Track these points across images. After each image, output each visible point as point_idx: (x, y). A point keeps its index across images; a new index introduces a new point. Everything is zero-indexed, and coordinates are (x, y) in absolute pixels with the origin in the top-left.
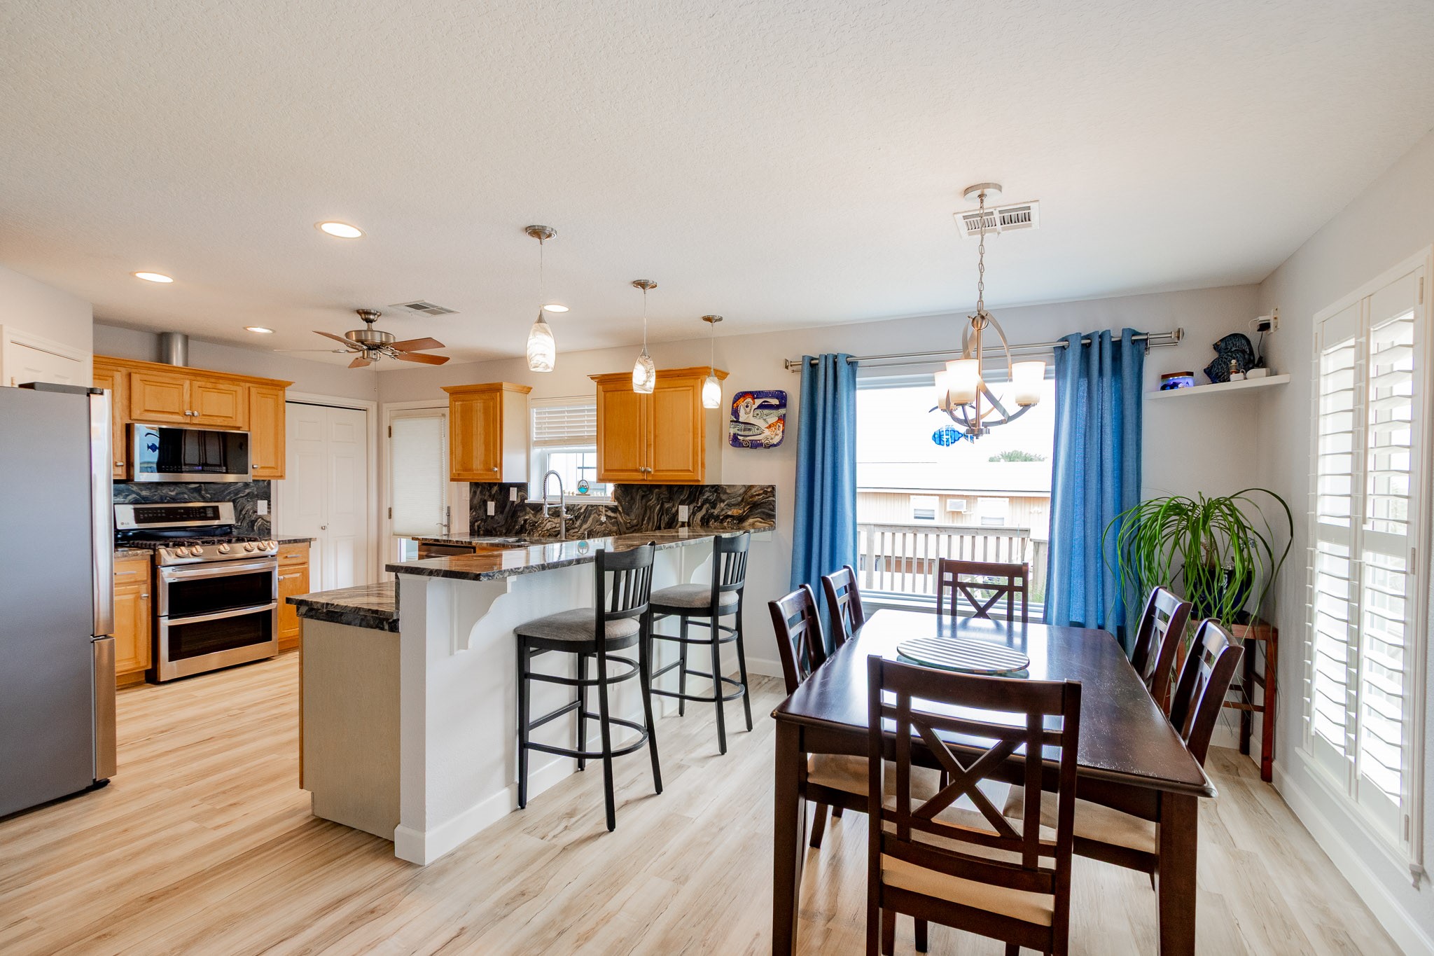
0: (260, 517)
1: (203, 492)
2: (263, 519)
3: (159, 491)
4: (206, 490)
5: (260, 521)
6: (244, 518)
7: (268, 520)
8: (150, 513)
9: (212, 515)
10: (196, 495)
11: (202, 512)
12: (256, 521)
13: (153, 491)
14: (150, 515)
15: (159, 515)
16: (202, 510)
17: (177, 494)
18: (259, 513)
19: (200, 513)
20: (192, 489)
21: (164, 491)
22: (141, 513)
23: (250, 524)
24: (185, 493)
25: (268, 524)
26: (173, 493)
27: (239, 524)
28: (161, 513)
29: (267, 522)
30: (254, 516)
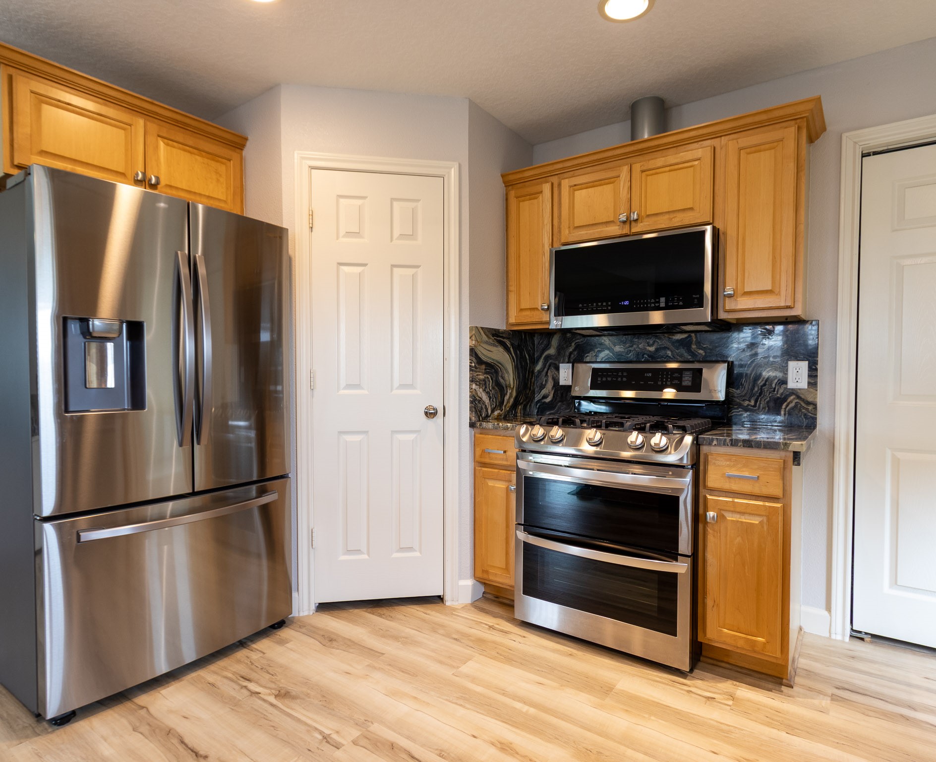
0: (793, 392)
1: (694, 347)
2: (798, 397)
3: (635, 346)
4: (698, 343)
5: (792, 400)
6: (761, 394)
7: (810, 399)
8: (609, 376)
9: (690, 384)
10: (682, 351)
11: (676, 378)
12: (785, 399)
13: (627, 345)
14: (609, 379)
15: (619, 379)
16: (676, 375)
17: (657, 350)
18: (791, 385)
19: (673, 379)
20: (678, 341)
21: (640, 346)
22: (600, 376)
23: (772, 404)
24: (668, 349)
25: (810, 408)
26: (652, 349)
27: (752, 403)
28: (622, 377)
29: (808, 403)
30: (781, 391)
